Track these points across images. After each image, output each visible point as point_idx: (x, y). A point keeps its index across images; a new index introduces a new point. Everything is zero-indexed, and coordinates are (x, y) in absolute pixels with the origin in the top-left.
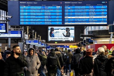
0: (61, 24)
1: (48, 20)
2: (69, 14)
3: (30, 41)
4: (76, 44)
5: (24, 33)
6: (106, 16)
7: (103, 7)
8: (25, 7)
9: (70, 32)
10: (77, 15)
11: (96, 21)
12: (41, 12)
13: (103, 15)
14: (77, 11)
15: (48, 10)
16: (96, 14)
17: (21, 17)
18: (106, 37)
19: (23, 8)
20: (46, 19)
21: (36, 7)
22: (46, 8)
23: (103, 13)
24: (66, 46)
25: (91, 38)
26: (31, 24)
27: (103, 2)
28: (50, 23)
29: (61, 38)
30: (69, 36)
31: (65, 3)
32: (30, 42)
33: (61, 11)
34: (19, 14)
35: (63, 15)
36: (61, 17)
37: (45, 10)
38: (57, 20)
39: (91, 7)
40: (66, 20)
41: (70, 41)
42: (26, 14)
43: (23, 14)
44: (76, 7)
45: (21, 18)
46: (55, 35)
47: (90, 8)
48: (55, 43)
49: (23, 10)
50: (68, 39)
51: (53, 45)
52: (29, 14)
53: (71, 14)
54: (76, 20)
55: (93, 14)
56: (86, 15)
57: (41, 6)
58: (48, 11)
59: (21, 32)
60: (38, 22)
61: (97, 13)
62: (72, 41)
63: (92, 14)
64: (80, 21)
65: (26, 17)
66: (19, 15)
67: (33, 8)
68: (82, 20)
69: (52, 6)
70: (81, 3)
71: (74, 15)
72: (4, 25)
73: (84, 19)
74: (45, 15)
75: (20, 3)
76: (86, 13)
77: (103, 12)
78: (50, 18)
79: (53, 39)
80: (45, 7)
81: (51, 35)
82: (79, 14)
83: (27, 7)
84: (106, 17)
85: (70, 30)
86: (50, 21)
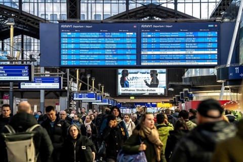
0: (135, 64)
1: (111, 57)
2: (149, 46)
3: (80, 94)
4: (168, 100)
5: (70, 80)
6: (215, 50)
7: (210, 34)
8: (69, 34)
9: (158, 77)
10: (164, 48)
11: (197, 60)
12: (99, 43)
13: (211, 48)
14: (164, 40)
15: (112, 39)
16: (197, 47)
17: (63, 52)
18: (215, 89)
19: (66, 36)
20: (108, 56)
21: (90, 35)
22: (108, 36)
23: (210, 45)
24: (151, 103)
25: (189, 90)
26: (81, 64)
27: (210, 26)
28: (114, 63)
29: (141, 89)
30: (156, 86)
31: (142, 26)
32: (81, 97)
33: (134, 41)
34: (60, 46)
35: (139, 49)
36: (134, 52)
37: (106, 39)
38: (128, 57)
39: (189, 34)
40: (143, 57)
41: (158, 94)
42: (72, 46)
43: (66, 47)
44: (162, 35)
45: (64, 54)
46: (130, 83)
47: (187, 36)
48: (130, 98)
49: (67, 39)
50: (155, 90)
51: (126, 103)
52: (77, 46)
53: (153, 46)
54: (162, 57)
55: (193, 47)
56: (179, 49)
57: (100, 32)
58: (110, 42)
59: (60, 79)
60: (93, 61)
61: (200, 46)
62: (161, 94)
63: (191, 47)
64: (169, 60)
65: (73, 52)
66: (60, 49)
67: (85, 35)
68: (173, 57)
69: (118, 32)
70: (170, 26)
71: (158, 49)
72: (26, 68)
73: (177, 56)
74: (105, 49)
75: (62, 26)
76: (179, 44)
77: (211, 43)
78: (114, 53)
79: (127, 90)
80: (106, 34)
81: (122, 83)
82: (167, 46)
83: (75, 35)
84: (216, 52)
85: (159, 75)
86: (115, 58)
